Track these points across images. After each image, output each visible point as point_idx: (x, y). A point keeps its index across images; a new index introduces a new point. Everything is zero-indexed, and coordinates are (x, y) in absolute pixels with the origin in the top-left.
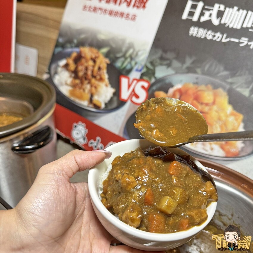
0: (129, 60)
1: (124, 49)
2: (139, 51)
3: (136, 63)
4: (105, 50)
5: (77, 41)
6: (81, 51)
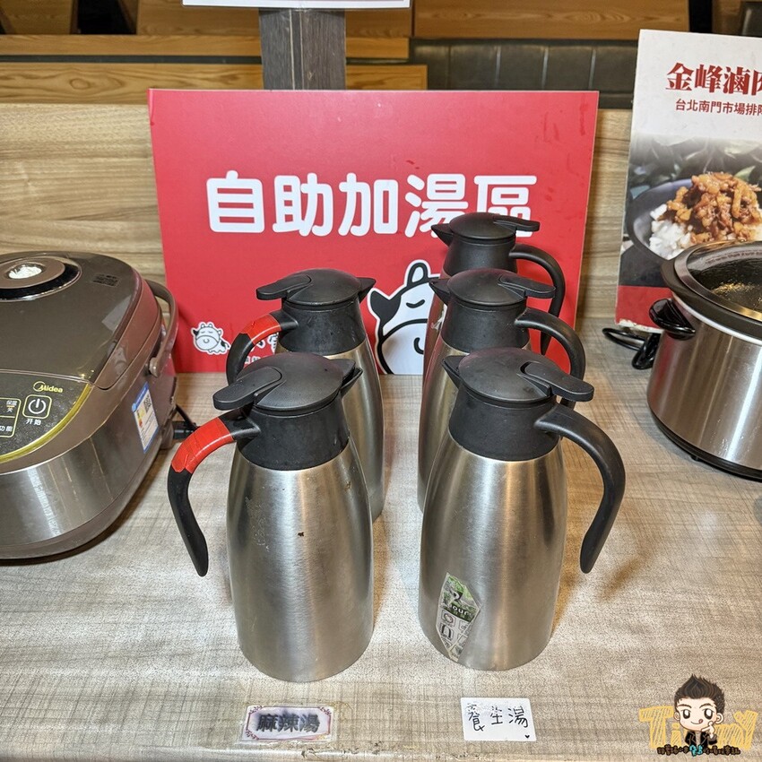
4: (745, 172)
5: (680, 165)
6: (694, 183)
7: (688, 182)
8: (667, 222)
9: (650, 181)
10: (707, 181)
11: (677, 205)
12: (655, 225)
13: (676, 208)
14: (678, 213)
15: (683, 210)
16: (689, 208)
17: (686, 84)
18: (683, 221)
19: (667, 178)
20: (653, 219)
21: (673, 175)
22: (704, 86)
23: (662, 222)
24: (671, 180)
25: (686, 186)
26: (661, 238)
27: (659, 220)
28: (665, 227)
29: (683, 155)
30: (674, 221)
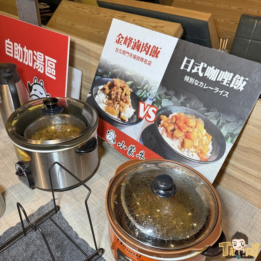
0: (145, 91)
1: (142, 84)
2: (152, 86)
3: (150, 95)
4: (130, 83)
5: (111, 73)
6: (113, 81)
7: (112, 80)
8: (102, 92)
9: (101, 75)
10: (117, 81)
11: (106, 87)
12: (99, 91)
13: (106, 88)
14: (106, 90)
15: (107, 89)
16: (109, 89)
17: (121, 42)
18: (106, 93)
19: (106, 76)
20: (99, 89)
21: (108, 76)
22: (126, 45)
23: (101, 91)
24: (107, 77)
25: (111, 81)
26: (99, 97)
27: (100, 90)
28: (101, 94)
29: (113, 69)
30: (104, 93)
